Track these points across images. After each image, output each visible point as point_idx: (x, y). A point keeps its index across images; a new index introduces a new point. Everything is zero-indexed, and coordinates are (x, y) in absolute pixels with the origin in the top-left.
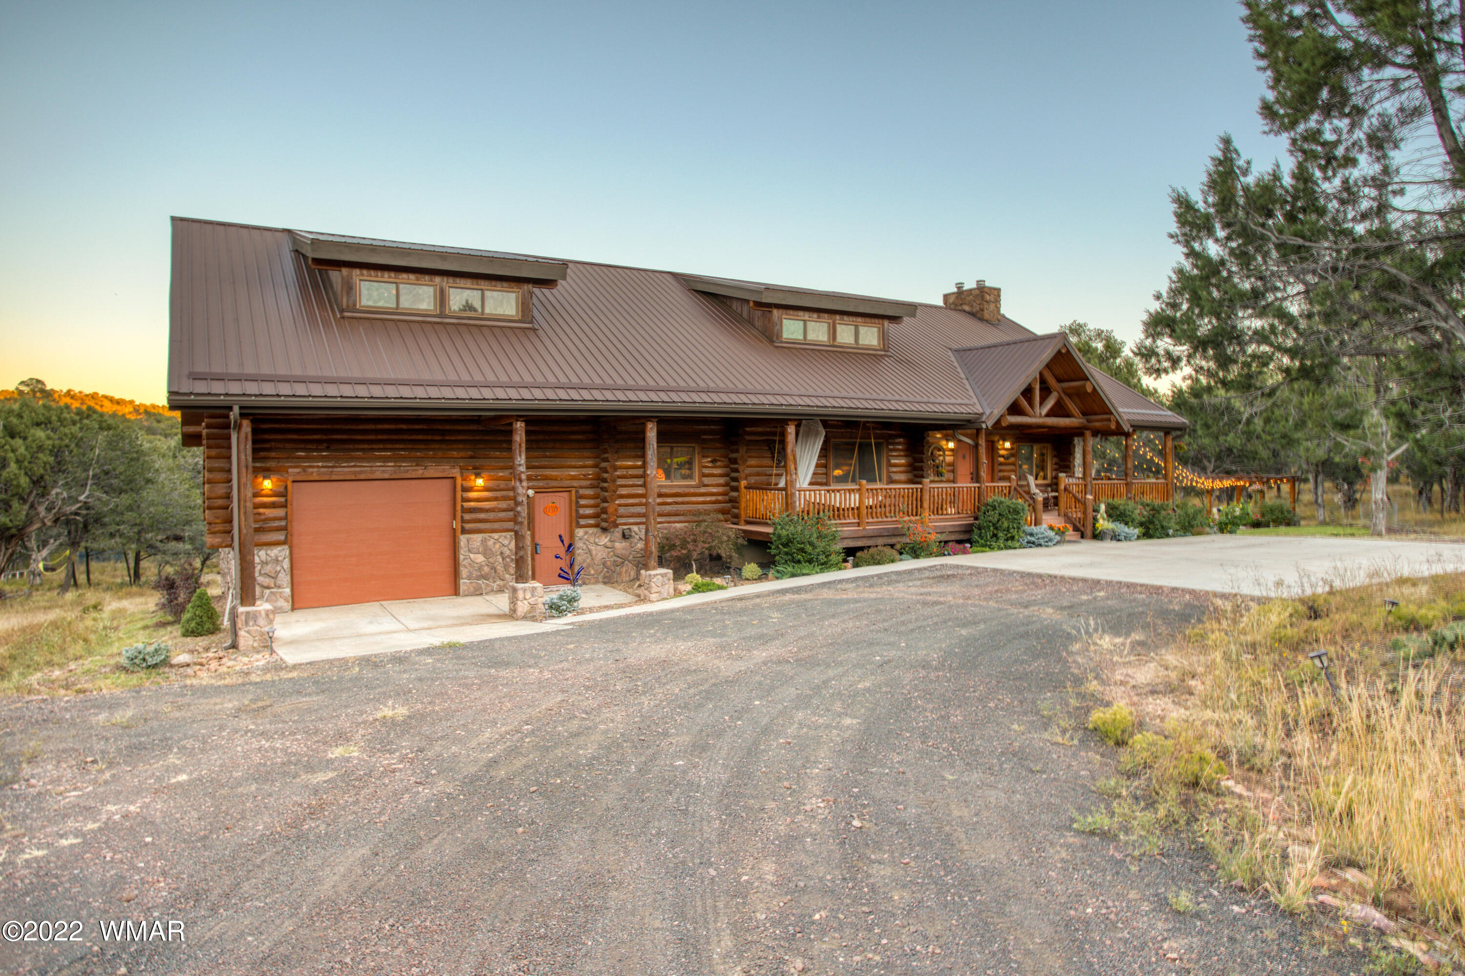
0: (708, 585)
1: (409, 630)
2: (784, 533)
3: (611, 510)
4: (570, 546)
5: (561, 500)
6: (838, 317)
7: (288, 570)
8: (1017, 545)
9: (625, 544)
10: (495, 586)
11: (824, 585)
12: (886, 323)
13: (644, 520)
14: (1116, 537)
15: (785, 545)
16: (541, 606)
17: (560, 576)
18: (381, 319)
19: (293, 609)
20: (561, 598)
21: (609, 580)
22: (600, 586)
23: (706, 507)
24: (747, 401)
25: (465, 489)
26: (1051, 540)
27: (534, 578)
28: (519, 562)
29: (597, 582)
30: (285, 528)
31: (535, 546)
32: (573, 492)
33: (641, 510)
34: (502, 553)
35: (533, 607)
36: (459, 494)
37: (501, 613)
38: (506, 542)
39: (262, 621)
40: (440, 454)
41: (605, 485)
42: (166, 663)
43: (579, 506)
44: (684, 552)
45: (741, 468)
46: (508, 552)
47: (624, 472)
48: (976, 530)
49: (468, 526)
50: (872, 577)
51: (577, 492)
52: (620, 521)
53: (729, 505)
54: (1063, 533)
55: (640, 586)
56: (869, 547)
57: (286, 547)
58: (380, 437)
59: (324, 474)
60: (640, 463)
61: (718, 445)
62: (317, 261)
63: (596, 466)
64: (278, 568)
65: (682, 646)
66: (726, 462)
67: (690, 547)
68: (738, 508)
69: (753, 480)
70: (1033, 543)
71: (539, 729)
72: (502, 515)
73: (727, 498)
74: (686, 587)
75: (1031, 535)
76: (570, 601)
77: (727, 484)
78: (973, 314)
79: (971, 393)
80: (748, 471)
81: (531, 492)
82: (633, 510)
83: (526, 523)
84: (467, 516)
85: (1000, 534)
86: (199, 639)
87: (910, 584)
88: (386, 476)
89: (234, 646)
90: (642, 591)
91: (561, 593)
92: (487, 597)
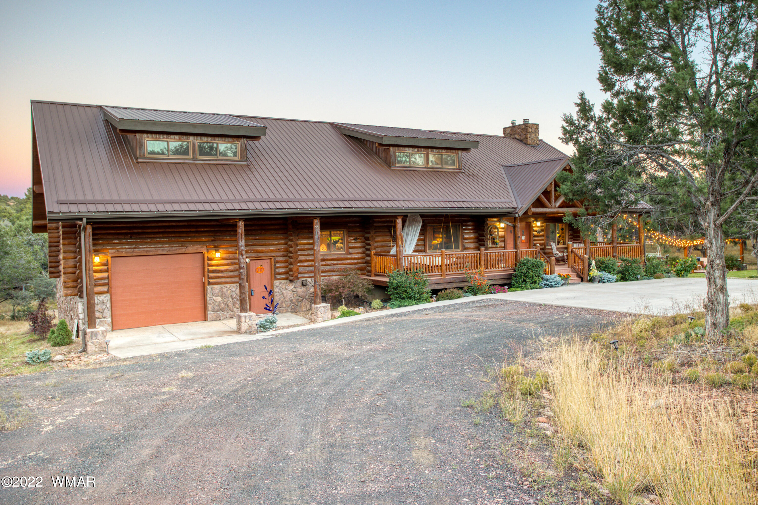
0: (350, 312)
1: (181, 341)
2: (395, 281)
3: (294, 270)
4: (271, 291)
5: (266, 264)
6: (430, 150)
7: (110, 308)
8: (538, 286)
9: (303, 289)
10: (228, 315)
11: (416, 311)
12: (460, 152)
13: (313, 275)
14: (601, 281)
15: (395, 289)
16: (255, 326)
17: (265, 308)
18: (160, 163)
19: (113, 330)
20: (266, 321)
21: (294, 310)
22: (289, 314)
23: (352, 266)
24: (372, 206)
25: (209, 259)
26: (558, 283)
27: (250, 310)
28: (242, 301)
29: (287, 312)
30: (107, 284)
31: (251, 291)
32: (273, 259)
33: (312, 269)
34: (231, 296)
35: (250, 326)
36: (206, 262)
37: (232, 330)
38: (234, 289)
39: (100, 337)
40: (195, 239)
41: (291, 255)
42: (49, 360)
43: (276, 267)
44: (337, 293)
45: (371, 243)
46: (235, 295)
47: (302, 247)
48: (513, 278)
49: (211, 281)
50: (445, 306)
51: (275, 259)
52: (300, 275)
53: (365, 265)
54: (567, 278)
55: (312, 314)
56: (446, 289)
57: (108, 295)
58: (161, 230)
59: (128, 252)
60: (311, 241)
61: (358, 229)
62: (122, 131)
63: (286, 244)
64: (104, 307)
65: (328, 344)
66: (363, 240)
67: (341, 290)
68: (370, 267)
69: (379, 250)
70: (548, 285)
71: (255, 379)
72: (231, 274)
73: (364, 261)
74: (337, 313)
75: (547, 280)
76: (271, 323)
77: (363, 253)
78: (521, 141)
79: (511, 195)
80: (376, 244)
81: (248, 260)
82: (307, 269)
83: (245, 279)
84: (211, 275)
85: (528, 280)
86: (62, 348)
87: (465, 310)
88: (165, 253)
89: (84, 351)
90: (313, 317)
91: (266, 318)
92: (223, 321)
